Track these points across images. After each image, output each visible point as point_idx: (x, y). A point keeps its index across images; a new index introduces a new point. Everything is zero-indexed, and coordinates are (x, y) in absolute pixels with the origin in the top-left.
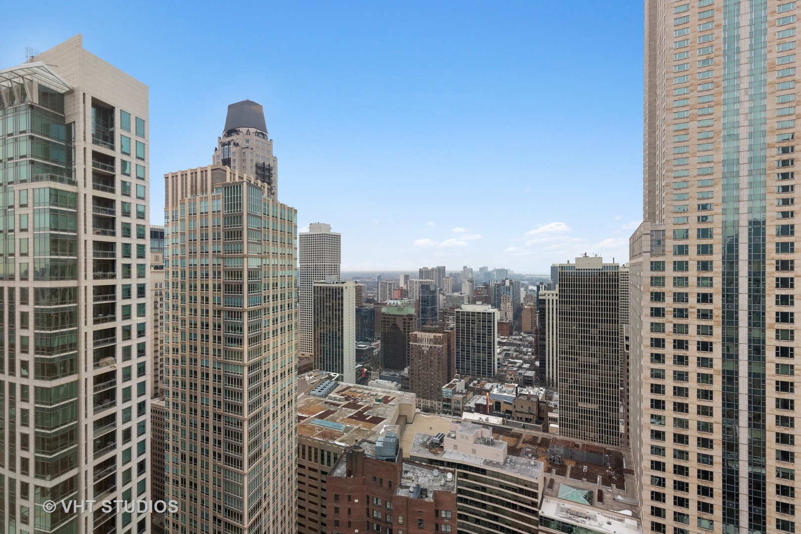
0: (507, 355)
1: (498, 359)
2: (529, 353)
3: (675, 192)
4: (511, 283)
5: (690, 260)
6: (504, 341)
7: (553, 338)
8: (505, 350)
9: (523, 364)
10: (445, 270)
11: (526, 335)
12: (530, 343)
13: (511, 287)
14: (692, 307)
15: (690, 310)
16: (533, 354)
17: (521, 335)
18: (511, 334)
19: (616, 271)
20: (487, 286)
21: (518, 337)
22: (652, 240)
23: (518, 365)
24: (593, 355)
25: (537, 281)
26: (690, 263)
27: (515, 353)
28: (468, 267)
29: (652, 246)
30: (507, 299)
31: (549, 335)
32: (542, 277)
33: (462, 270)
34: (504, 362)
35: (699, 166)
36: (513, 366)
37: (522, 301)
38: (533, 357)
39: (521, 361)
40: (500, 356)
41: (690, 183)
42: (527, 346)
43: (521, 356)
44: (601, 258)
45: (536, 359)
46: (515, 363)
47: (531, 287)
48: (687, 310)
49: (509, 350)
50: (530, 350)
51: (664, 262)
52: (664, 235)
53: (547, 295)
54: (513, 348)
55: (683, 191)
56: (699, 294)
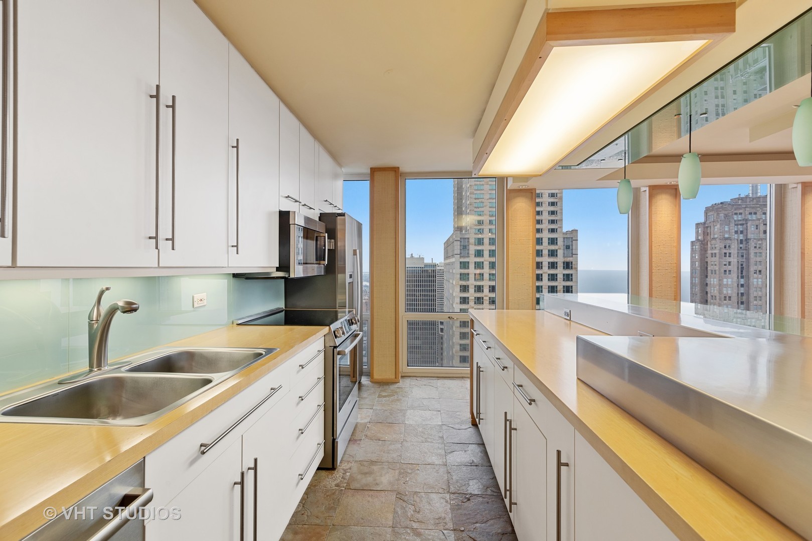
3: (475, 210)
5: (485, 261)
14: (486, 296)
15: (484, 298)
19: (434, 269)
22: (461, 245)
26: (484, 263)
29: (461, 250)
35: (490, 192)
41: (485, 204)
44: (423, 258)
48: (483, 298)
51: (468, 262)
52: (468, 242)
55: (480, 209)
56: (490, 286)
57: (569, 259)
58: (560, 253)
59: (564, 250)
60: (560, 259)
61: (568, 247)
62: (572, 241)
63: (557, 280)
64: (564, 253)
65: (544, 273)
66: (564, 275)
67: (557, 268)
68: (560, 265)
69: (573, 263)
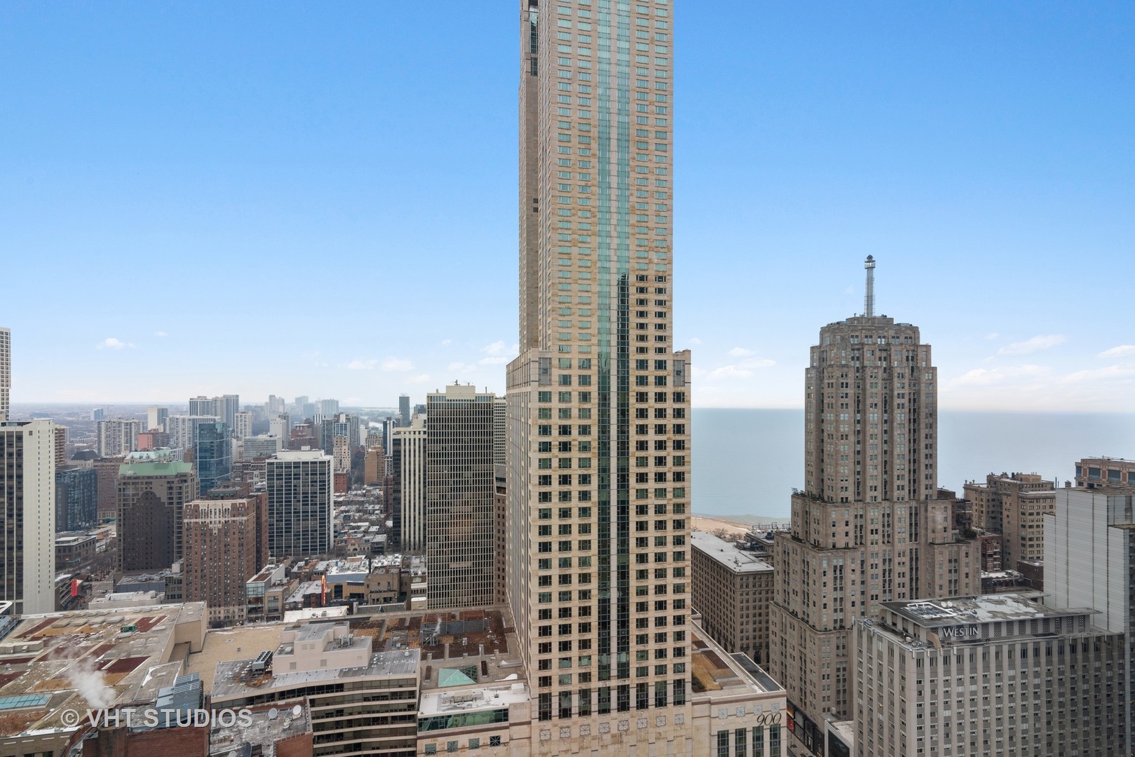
0: (347, 518)
1: (335, 526)
2: (376, 512)
3: (560, 318)
4: (348, 419)
5: (573, 390)
6: (341, 499)
7: (410, 488)
8: (342, 512)
9: (369, 527)
10: (237, 400)
11: (371, 488)
12: (378, 497)
13: (348, 425)
14: (574, 440)
15: (572, 443)
16: (381, 513)
17: (364, 489)
18: (349, 489)
19: (490, 402)
20: (310, 423)
21: (359, 492)
22: (539, 369)
23: (362, 529)
24: (467, 503)
25: (379, 415)
26: (573, 393)
27: (358, 514)
28: (277, 397)
29: (539, 375)
30: (343, 440)
31: (405, 484)
32: (386, 410)
33: (267, 401)
34: (343, 528)
35: (579, 294)
36: (355, 532)
37: (363, 442)
38: (382, 516)
39: (367, 524)
40: (337, 521)
41: (573, 311)
42: (373, 503)
43: (366, 516)
44: (473, 387)
45: (387, 518)
46: (359, 527)
47: (372, 424)
48: (570, 443)
49: (348, 511)
50: (377, 507)
51: (550, 392)
52: (550, 363)
53: (402, 433)
54: (354, 507)
55: (567, 318)
56: (580, 426)
57: (680, 389)
58: (670, 380)
59: (674, 377)
60: (669, 389)
61: (678, 373)
62: (684, 366)
63: (665, 417)
64: (674, 381)
65: (650, 407)
66: (674, 409)
67: (665, 401)
68: (670, 397)
69: (686, 394)
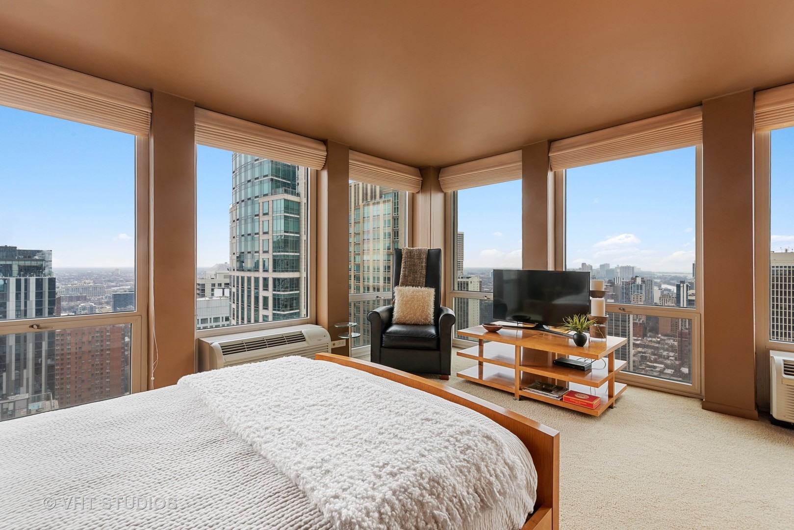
0: (644, 358)
1: (634, 362)
2: (671, 358)
4: (643, 281)
6: (638, 342)
8: (640, 352)
9: (664, 369)
11: (665, 338)
12: (672, 346)
13: (644, 286)
16: (676, 359)
17: (658, 338)
18: (645, 335)
20: (612, 283)
21: (654, 339)
23: (658, 369)
25: (672, 279)
27: (653, 357)
28: (587, 264)
30: (639, 298)
32: (679, 275)
33: (581, 267)
34: (641, 365)
36: (651, 370)
37: (657, 301)
38: (677, 363)
39: (663, 366)
40: (636, 359)
42: (667, 350)
43: (661, 360)
45: (682, 365)
46: (655, 367)
47: (664, 286)
49: (645, 353)
50: (671, 354)
54: (650, 351)
